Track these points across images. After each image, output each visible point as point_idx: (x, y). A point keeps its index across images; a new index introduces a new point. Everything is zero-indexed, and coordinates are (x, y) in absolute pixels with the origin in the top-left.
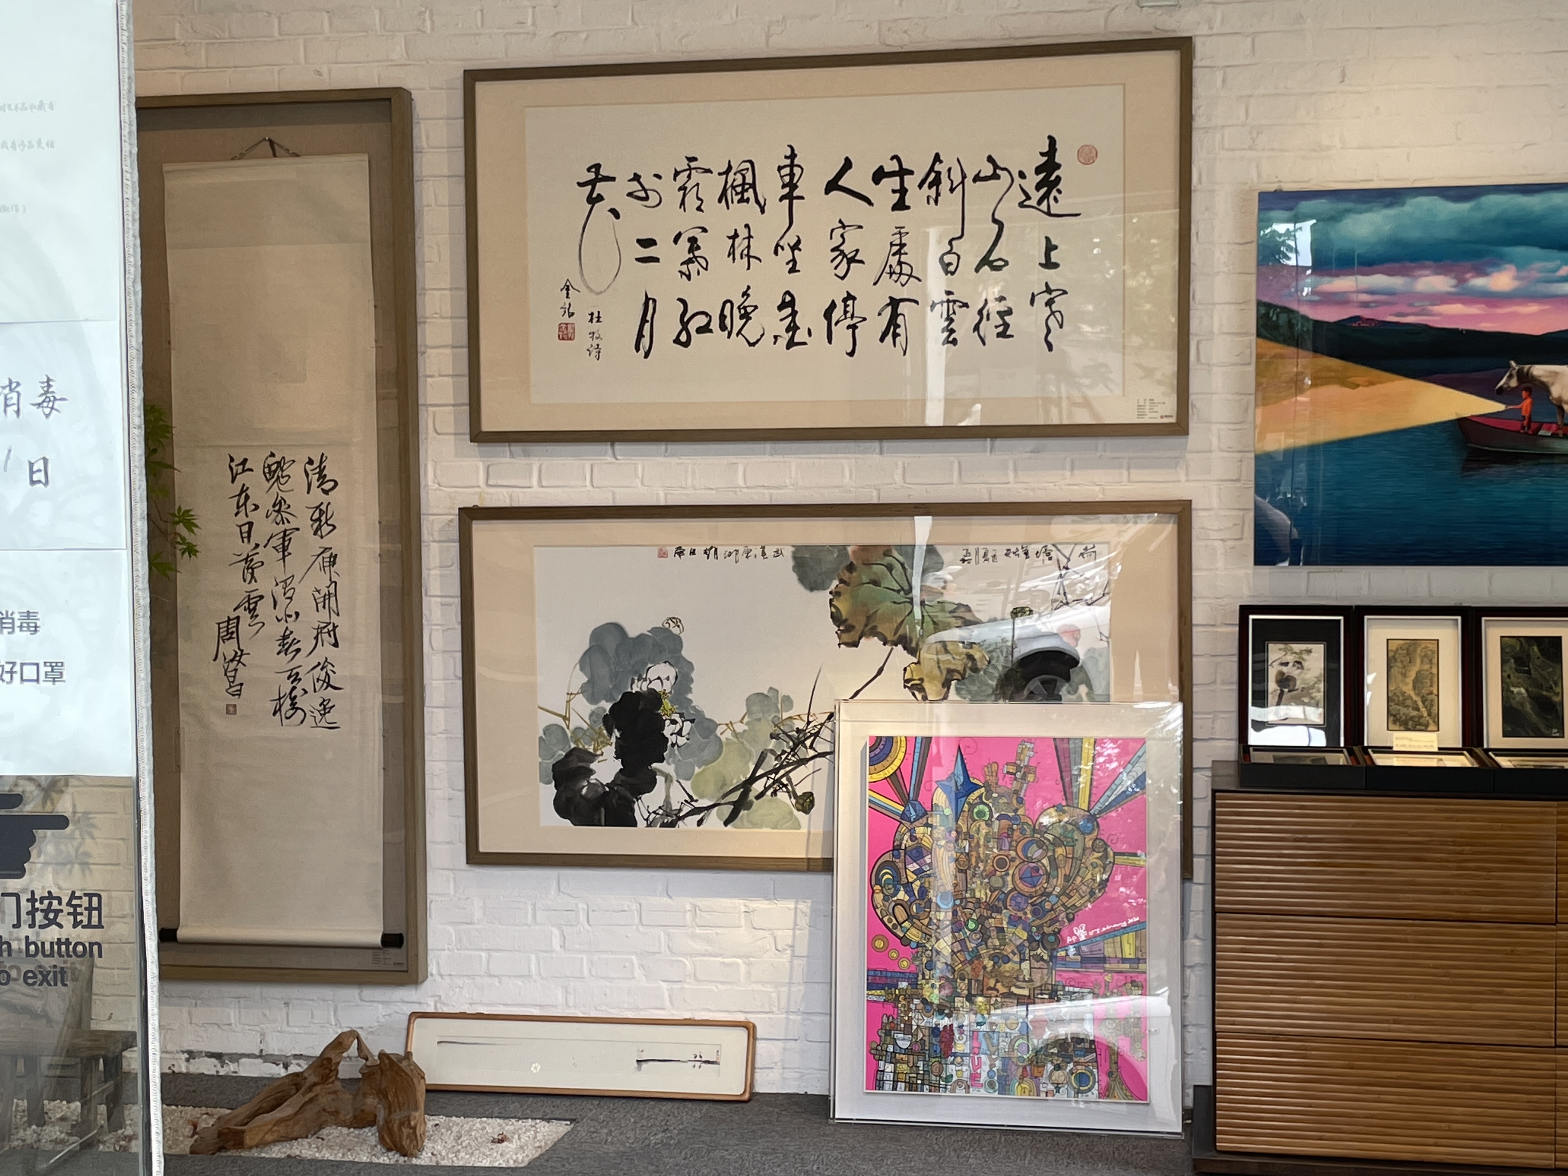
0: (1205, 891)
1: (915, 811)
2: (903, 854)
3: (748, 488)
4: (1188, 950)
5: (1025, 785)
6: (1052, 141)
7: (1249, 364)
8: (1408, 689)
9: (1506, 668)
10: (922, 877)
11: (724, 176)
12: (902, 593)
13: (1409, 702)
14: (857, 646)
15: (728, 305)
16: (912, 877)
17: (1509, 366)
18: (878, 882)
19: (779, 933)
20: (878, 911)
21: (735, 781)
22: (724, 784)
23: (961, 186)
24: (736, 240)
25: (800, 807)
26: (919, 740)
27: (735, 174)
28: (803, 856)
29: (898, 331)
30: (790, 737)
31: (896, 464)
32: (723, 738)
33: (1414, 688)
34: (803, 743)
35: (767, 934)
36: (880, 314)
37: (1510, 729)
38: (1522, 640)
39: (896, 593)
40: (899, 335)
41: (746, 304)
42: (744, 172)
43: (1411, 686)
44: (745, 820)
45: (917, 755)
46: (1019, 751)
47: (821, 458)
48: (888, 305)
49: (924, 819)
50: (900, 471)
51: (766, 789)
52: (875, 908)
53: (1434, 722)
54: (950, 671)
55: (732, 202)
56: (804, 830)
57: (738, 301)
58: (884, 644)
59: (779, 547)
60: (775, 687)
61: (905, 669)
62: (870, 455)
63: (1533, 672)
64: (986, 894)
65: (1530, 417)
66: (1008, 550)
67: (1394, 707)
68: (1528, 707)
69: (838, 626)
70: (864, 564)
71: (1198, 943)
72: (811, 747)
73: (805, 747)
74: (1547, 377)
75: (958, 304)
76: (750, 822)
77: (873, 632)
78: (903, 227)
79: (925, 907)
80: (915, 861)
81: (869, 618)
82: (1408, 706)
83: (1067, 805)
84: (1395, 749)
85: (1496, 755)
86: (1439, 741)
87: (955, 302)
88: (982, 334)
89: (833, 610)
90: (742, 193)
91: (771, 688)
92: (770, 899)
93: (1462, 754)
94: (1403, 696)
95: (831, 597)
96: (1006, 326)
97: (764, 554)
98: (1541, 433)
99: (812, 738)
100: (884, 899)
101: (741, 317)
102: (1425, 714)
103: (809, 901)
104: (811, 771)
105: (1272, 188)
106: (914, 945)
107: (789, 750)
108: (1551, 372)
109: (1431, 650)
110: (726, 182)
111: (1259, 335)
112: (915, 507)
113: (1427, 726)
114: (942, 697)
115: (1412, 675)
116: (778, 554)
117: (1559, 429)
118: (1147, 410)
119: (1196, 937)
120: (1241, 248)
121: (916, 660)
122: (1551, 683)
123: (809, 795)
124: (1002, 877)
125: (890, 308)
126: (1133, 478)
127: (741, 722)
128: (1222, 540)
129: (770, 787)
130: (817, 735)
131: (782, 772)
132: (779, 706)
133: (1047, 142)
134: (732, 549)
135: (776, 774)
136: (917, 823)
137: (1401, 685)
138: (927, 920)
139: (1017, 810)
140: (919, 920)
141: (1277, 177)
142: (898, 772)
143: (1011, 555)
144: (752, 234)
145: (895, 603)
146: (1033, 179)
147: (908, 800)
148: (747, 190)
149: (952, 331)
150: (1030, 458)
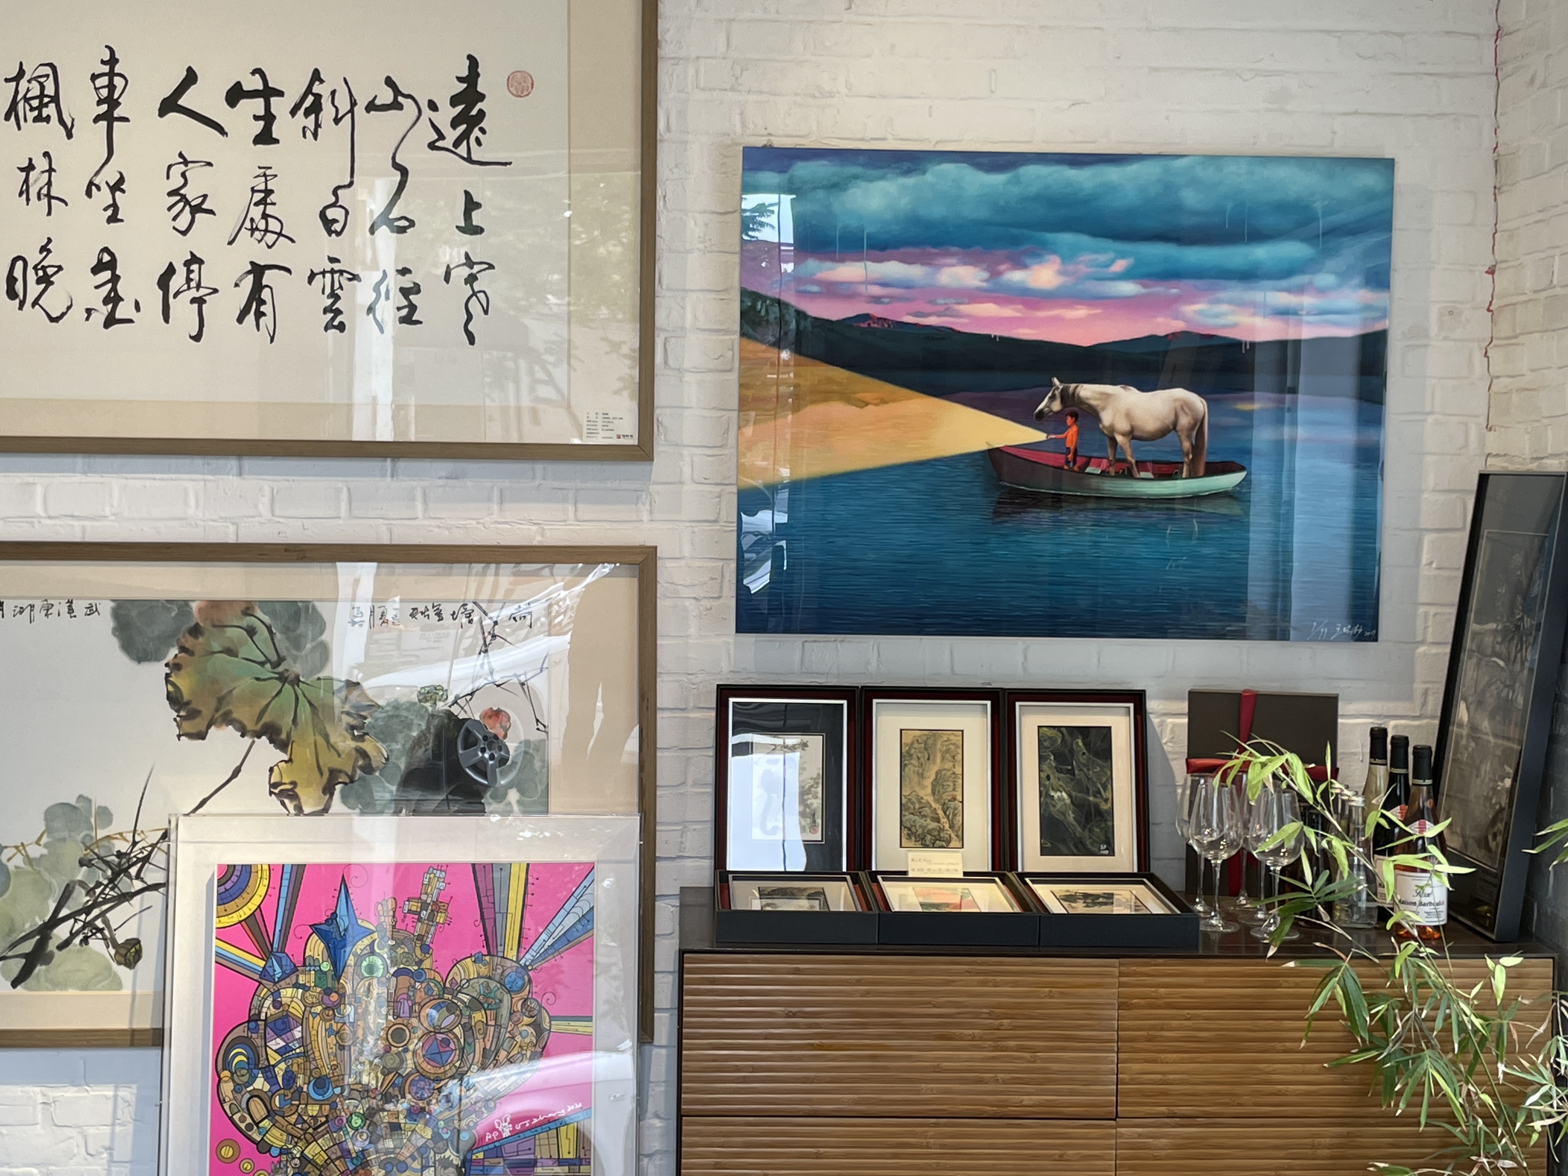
0: (668, 1056)
1: (281, 966)
2: (262, 1027)
3: (49, 517)
4: (646, 1132)
5: (433, 928)
6: (473, 62)
7: (730, 371)
8: (926, 794)
9: (1045, 767)
10: (290, 1058)
11: (14, 84)
12: (268, 666)
13: (927, 811)
14: (203, 738)
15: (20, 264)
16: (274, 1058)
17: (1052, 385)
18: (227, 1066)
19: (92, 1131)
20: (226, 1107)
21: (27, 926)
22: (12, 930)
23: (350, 115)
24: (32, 174)
25: (122, 959)
26: (287, 870)
27: (29, 81)
28: (125, 1026)
29: (263, 309)
30: (108, 864)
31: (261, 490)
32: (11, 866)
33: (933, 793)
34: (126, 871)
35: (72, 1132)
36: (237, 285)
37: (1049, 845)
38: (1064, 730)
39: (259, 667)
40: (264, 314)
41: (45, 263)
42: (42, 80)
43: (929, 790)
44: (43, 979)
45: (284, 890)
46: (426, 882)
47: (155, 479)
48: (249, 272)
49: (294, 977)
50: (266, 500)
51: (73, 935)
52: (222, 1102)
53: (957, 836)
54: (334, 773)
55: (26, 120)
56: (127, 991)
57: (34, 258)
58: (243, 736)
59: (93, 602)
60: (85, 795)
61: (271, 770)
62: (225, 477)
63: (1076, 772)
64: (377, 1077)
65: (1076, 451)
66: (414, 609)
67: (908, 816)
68: (1071, 817)
69: (177, 711)
70: (214, 626)
71: (657, 1123)
72: (138, 876)
73: (129, 876)
74: (1096, 399)
75: (345, 275)
76: (48, 980)
77: (227, 719)
78: (270, 168)
79: (292, 1099)
80: (279, 1036)
81: (221, 700)
82: (925, 816)
83: (489, 954)
84: (910, 875)
85: (1033, 882)
86: (964, 863)
87: (341, 272)
88: (379, 319)
89: (170, 688)
90: (40, 108)
91: (80, 797)
92: (80, 1085)
93: (994, 881)
94: (920, 802)
95: (167, 670)
96: (412, 308)
97: (71, 610)
98: (1088, 470)
99: (139, 865)
100: (234, 1091)
101: (39, 281)
102: (947, 826)
103: (134, 1086)
104: (138, 911)
105: (760, 142)
106: (275, 1152)
107: (105, 882)
108: (1102, 394)
109: (954, 744)
110: (17, 92)
111: (743, 334)
112: (286, 550)
113: (949, 841)
114: (322, 807)
115: (931, 776)
116: (91, 610)
117: (1110, 466)
118: (599, 428)
119: (657, 1116)
120: (721, 218)
121: (286, 758)
122: (1099, 786)
123: (134, 944)
124: (398, 1054)
125: (251, 277)
126: (581, 516)
127: (38, 843)
128: (695, 598)
129: (78, 932)
130: (146, 860)
131: (96, 912)
132: (93, 820)
133: (467, 63)
134: (24, 603)
135: (87, 914)
136: (282, 983)
137: (917, 789)
138: (295, 1116)
139: (421, 962)
140: (283, 1117)
141: (766, 129)
142: (258, 913)
143: (419, 616)
144: (53, 166)
145: (258, 679)
146: (447, 113)
147: (271, 952)
148: (46, 105)
149: (338, 312)
150: (445, 486)
